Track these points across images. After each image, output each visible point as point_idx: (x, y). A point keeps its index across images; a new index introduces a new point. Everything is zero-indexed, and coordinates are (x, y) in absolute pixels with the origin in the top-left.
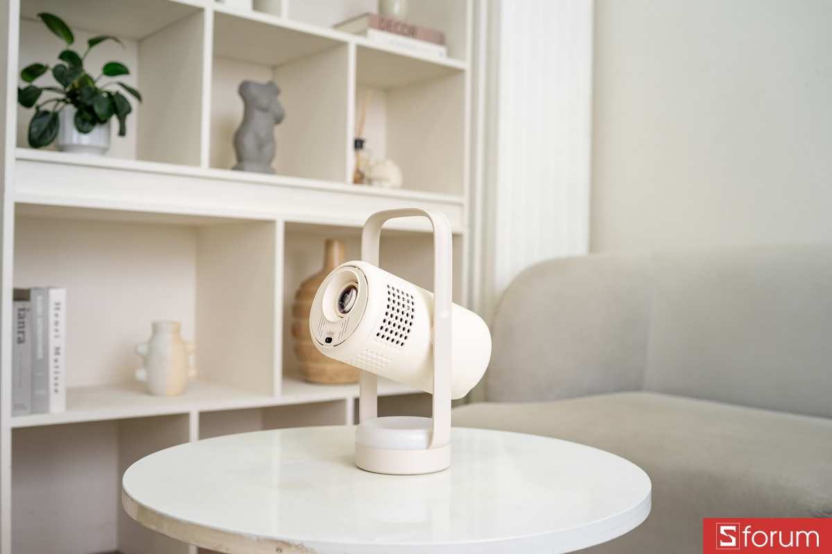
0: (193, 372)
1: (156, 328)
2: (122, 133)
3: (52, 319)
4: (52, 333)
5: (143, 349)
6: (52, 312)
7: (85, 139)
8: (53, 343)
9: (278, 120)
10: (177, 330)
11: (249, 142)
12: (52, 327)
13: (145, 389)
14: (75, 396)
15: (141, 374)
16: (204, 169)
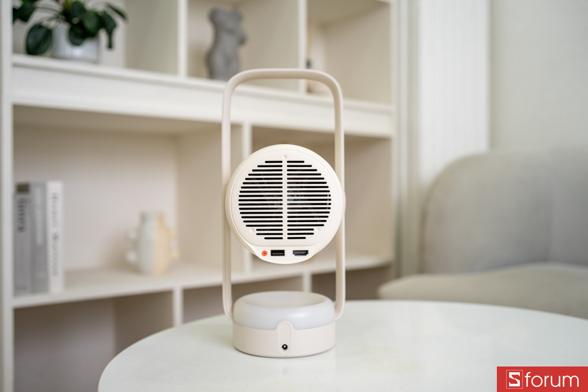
0: (175, 254)
1: (144, 218)
2: (110, 46)
3: (50, 209)
4: (50, 221)
5: (133, 235)
6: (50, 202)
7: (78, 52)
8: (52, 230)
9: (242, 41)
10: (161, 218)
11: (219, 60)
12: (50, 216)
13: (135, 269)
14: (72, 277)
15: (132, 257)
16: (182, 77)
